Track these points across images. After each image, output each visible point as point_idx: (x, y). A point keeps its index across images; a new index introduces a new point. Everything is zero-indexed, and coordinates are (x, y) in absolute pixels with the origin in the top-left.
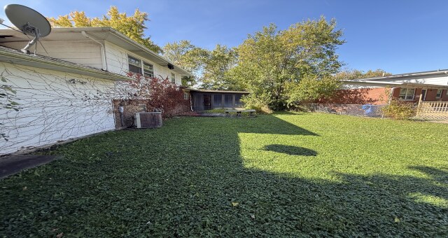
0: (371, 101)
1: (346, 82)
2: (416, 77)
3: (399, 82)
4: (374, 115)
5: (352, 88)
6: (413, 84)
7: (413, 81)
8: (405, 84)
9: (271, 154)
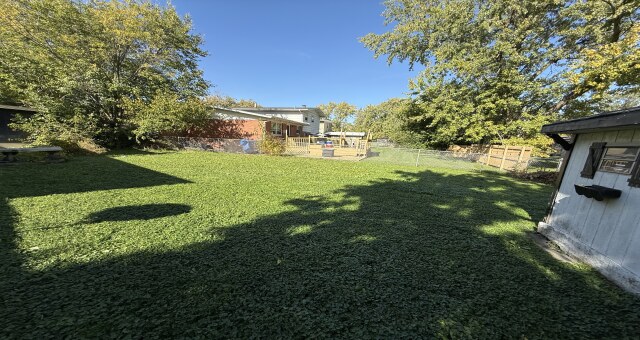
0: (247, 135)
1: (218, 110)
2: (281, 112)
3: (269, 116)
4: (252, 151)
5: (226, 118)
6: (280, 120)
7: (279, 116)
8: (273, 118)
9: (106, 227)
